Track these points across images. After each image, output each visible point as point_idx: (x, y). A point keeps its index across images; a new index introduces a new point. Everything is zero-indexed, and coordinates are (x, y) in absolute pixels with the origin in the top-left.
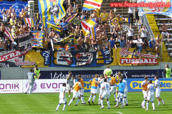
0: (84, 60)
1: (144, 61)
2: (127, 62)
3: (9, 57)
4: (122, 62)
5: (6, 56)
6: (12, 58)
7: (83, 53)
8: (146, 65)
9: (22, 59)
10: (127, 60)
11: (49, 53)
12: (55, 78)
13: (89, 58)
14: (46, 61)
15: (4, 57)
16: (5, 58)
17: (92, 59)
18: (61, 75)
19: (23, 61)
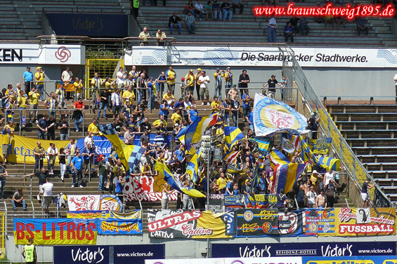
0: (285, 226)
1: (373, 228)
2: (349, 230)
3: (173, 222)
4: (342, 231)
5: (169, 220)
6: (177, 224)
7: (283, 214)
8: (377, 234)
9: (193, 225)
10: (349, 227)
11: (233, 216)
12: (245, 256)
13: (293, 222)
14: (228, 228)
15: (165, 221)
16: (167, 223)
17: (296, 226)
18: (254, 250)
19: (194, 228)
